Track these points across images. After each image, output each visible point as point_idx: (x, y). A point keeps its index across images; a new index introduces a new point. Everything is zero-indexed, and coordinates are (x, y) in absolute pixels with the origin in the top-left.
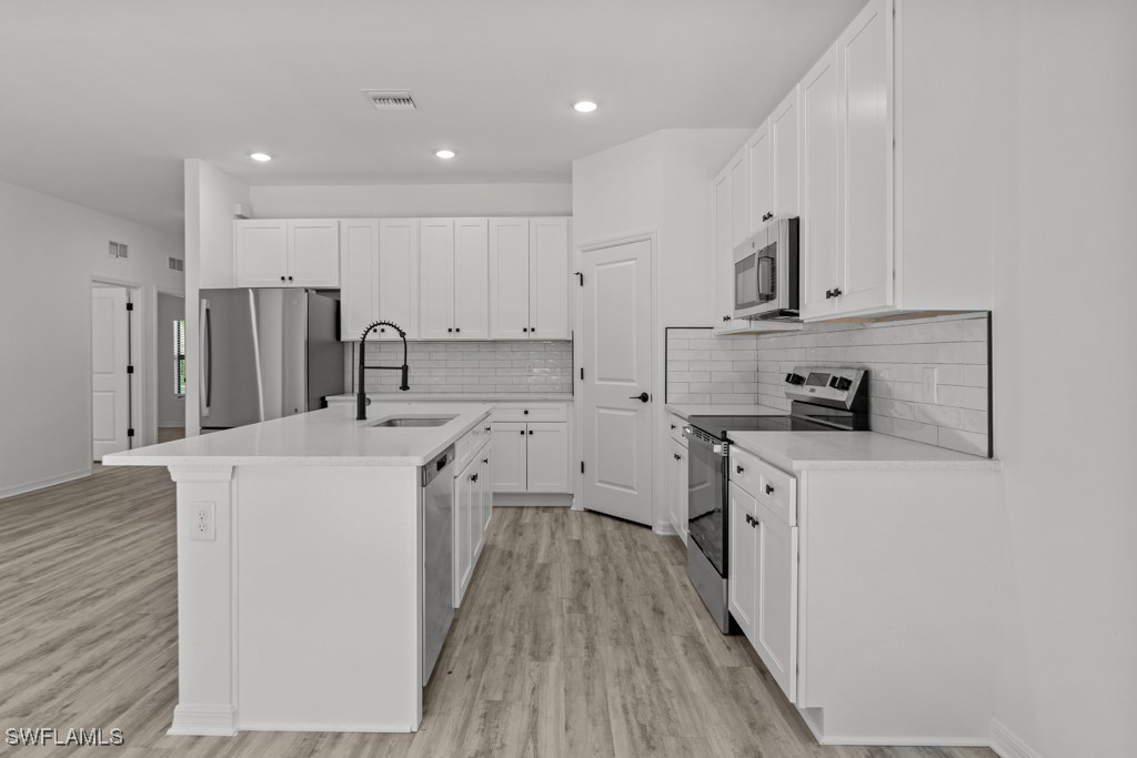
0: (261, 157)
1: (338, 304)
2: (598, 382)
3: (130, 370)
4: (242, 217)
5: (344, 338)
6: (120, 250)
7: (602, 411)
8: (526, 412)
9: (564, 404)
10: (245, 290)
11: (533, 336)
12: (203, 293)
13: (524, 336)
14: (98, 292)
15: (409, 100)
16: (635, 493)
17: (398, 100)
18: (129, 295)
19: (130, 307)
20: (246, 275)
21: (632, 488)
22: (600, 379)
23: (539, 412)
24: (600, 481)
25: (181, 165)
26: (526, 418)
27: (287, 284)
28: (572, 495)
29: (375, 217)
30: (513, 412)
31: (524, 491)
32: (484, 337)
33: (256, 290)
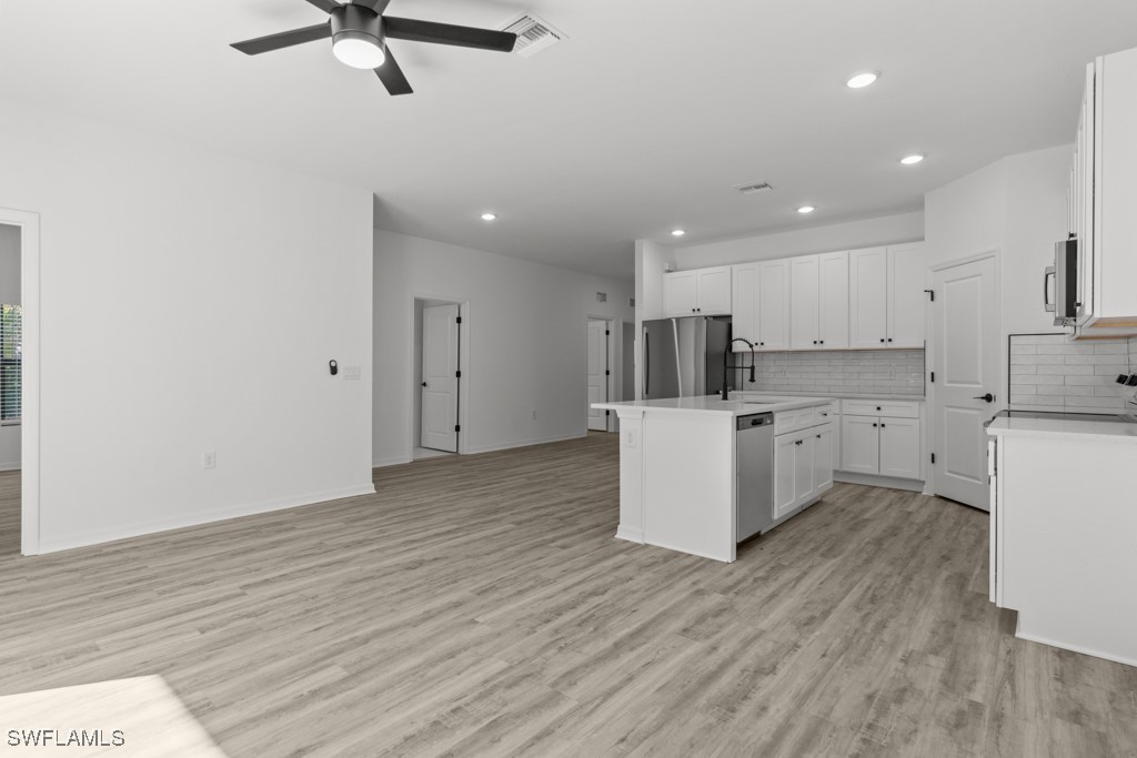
0: (678, 233)
1: (730, 326)
2: (946, 385)
3: (608, 373)
4: (669, 271)
5: (734, 350)
6: (603, 297)
7: (950, 410)
8: (879, 409)
9: (917, 404)
10: (669, 320)
11: (890, 345)
12: (645, 323)
13: (882, 346)
14: (591, 324)
15: (766, 185)
16: (981, 483)
17: (758, 187)
18: (607, 325)
19: (607, 333)
20: (672, 311)
21: (977, 479)
22: (949, 382)
23: (891, 409)
24: (950, 472)
25: (633, 244)
26: (878, 413)
27: (697, 314)
28: (924, 482)
29: (756, 261)
30: (868, 408)
31: (876, 473)
32: (846, 347)
33: (678, 319)
